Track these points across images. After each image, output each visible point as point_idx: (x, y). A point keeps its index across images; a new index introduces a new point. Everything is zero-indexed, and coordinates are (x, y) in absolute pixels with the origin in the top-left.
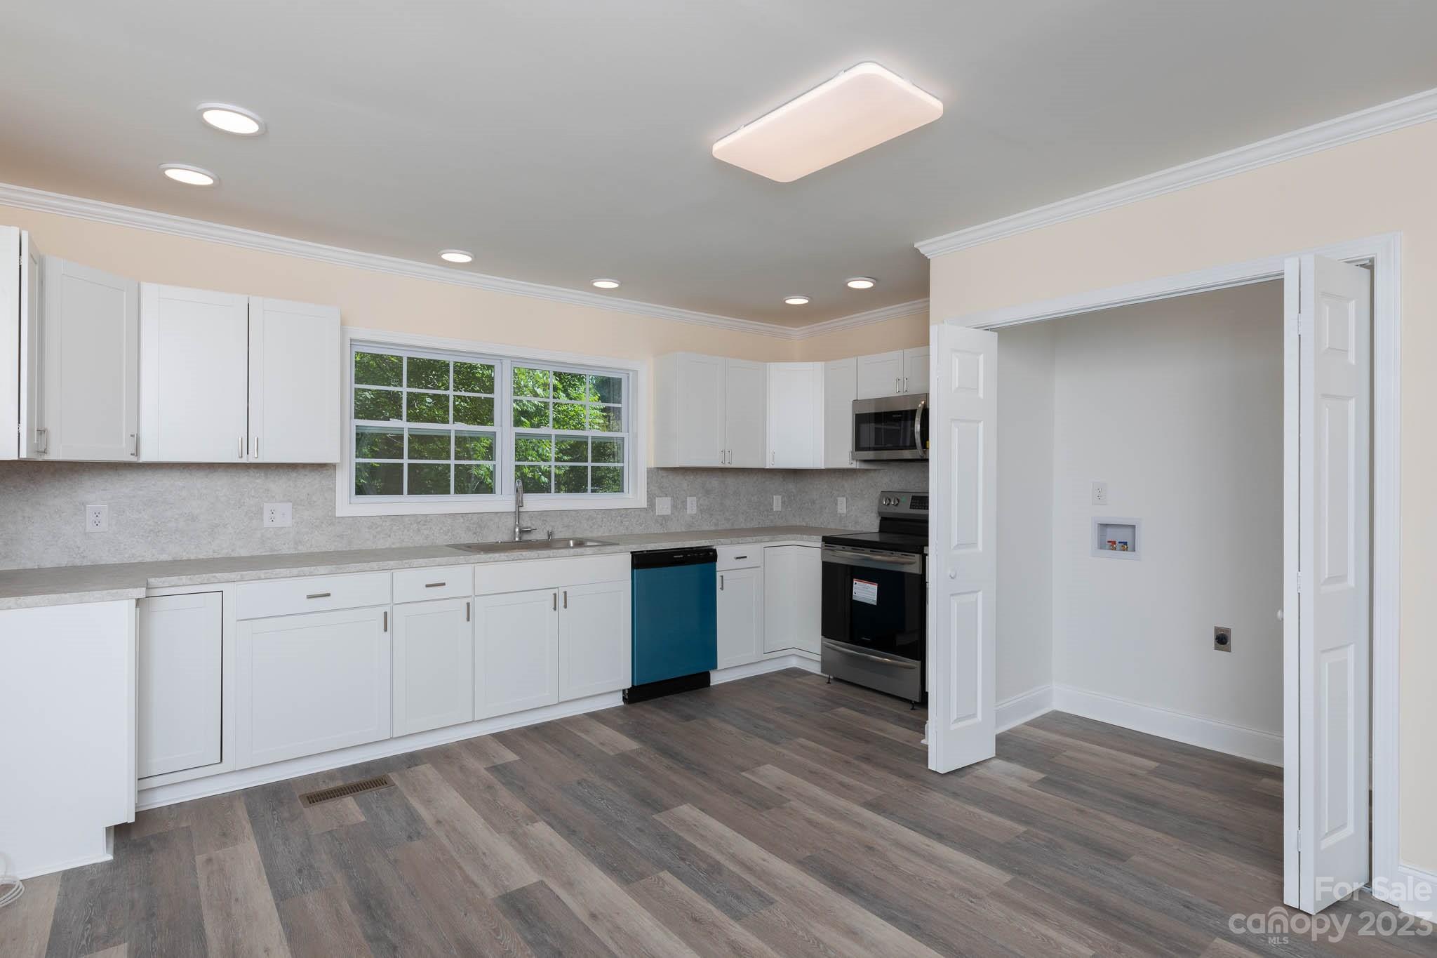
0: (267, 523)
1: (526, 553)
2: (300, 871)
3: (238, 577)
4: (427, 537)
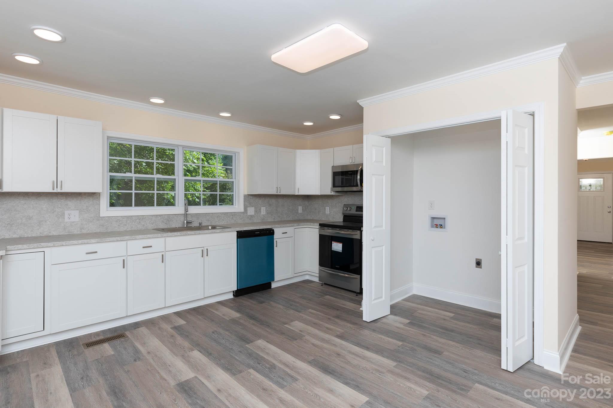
0: (66, 220)
1: (189, 232)
2: (82, 378)
3: (52, 245)
4: (144, 225)
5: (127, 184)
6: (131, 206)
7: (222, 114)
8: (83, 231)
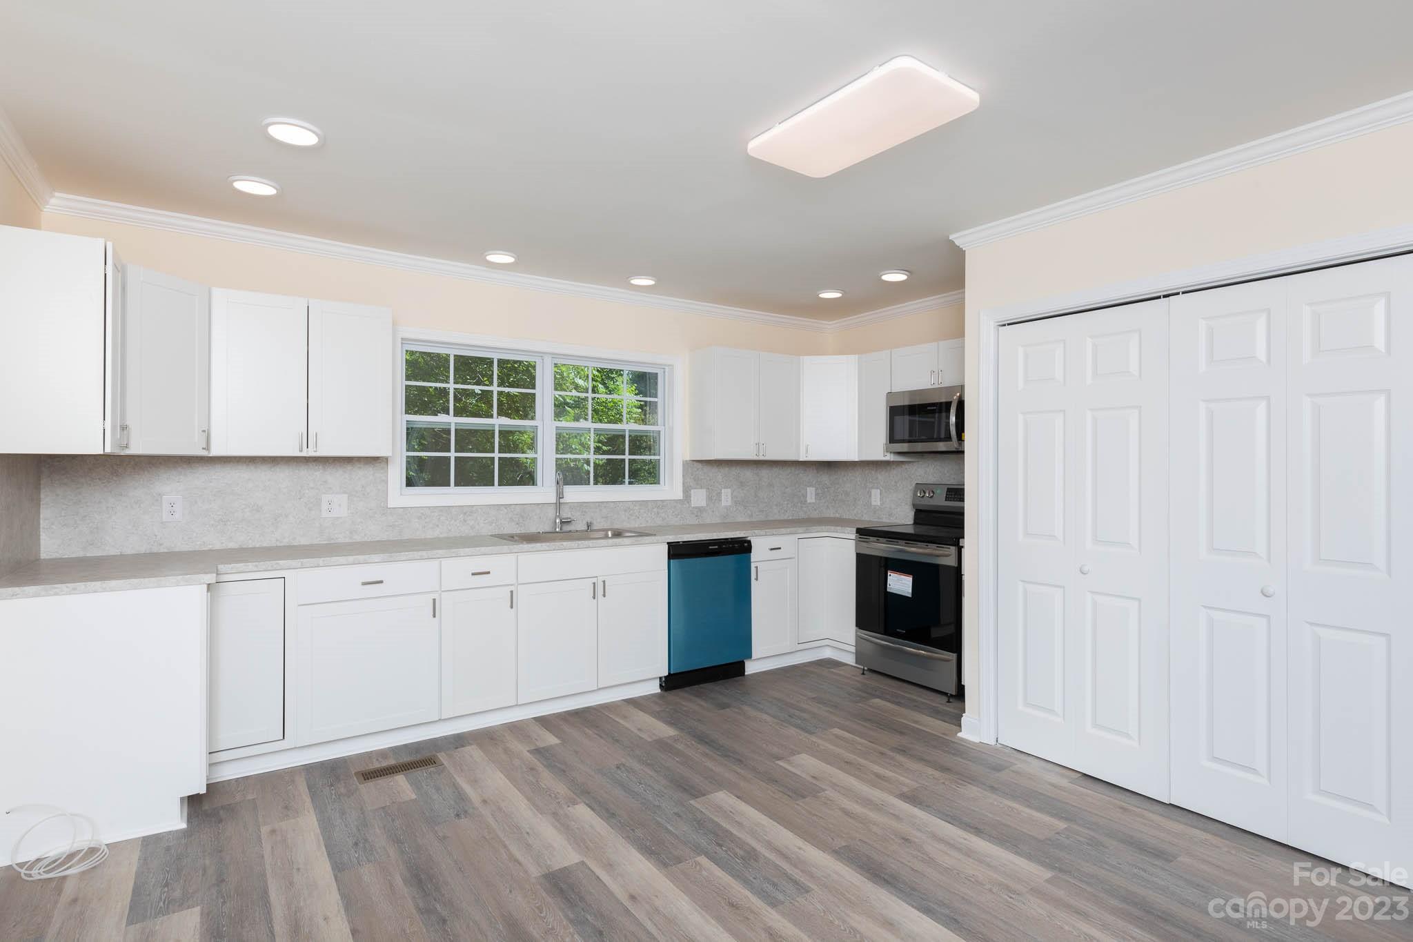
0: (325, 514)
1: (565, 543)
2: (356, 844)
3: (299, 565)
4: (472, 527)
5: (438, 438)
6: (448, 484)
7: (636, 281)
8: (355, 537)
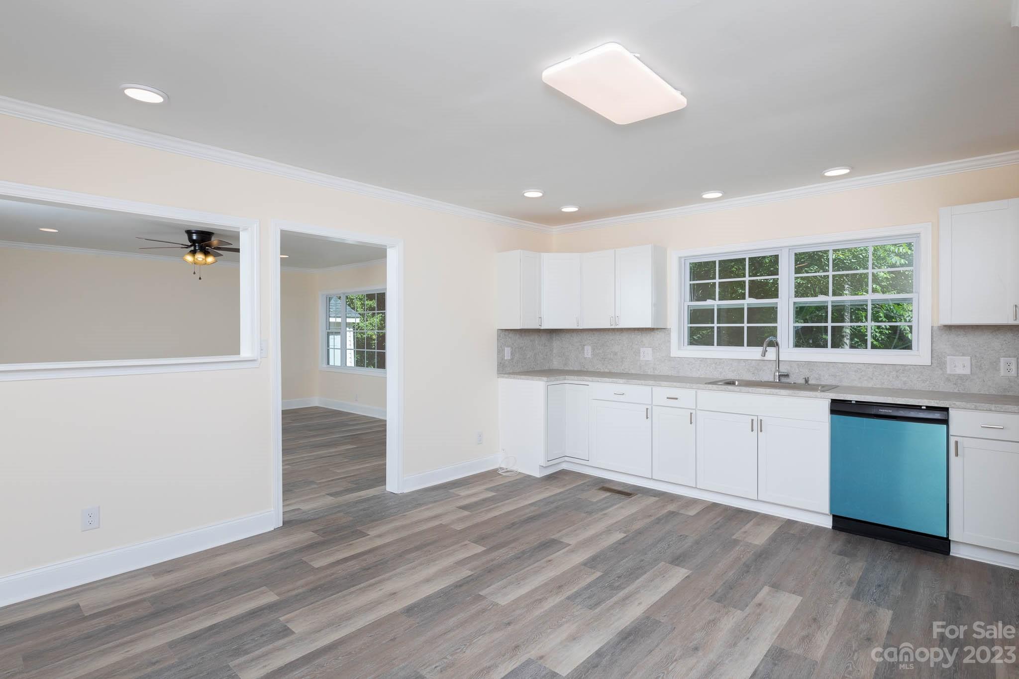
6: (713, 345)
7: (828, 174)
8: (656, 372)
